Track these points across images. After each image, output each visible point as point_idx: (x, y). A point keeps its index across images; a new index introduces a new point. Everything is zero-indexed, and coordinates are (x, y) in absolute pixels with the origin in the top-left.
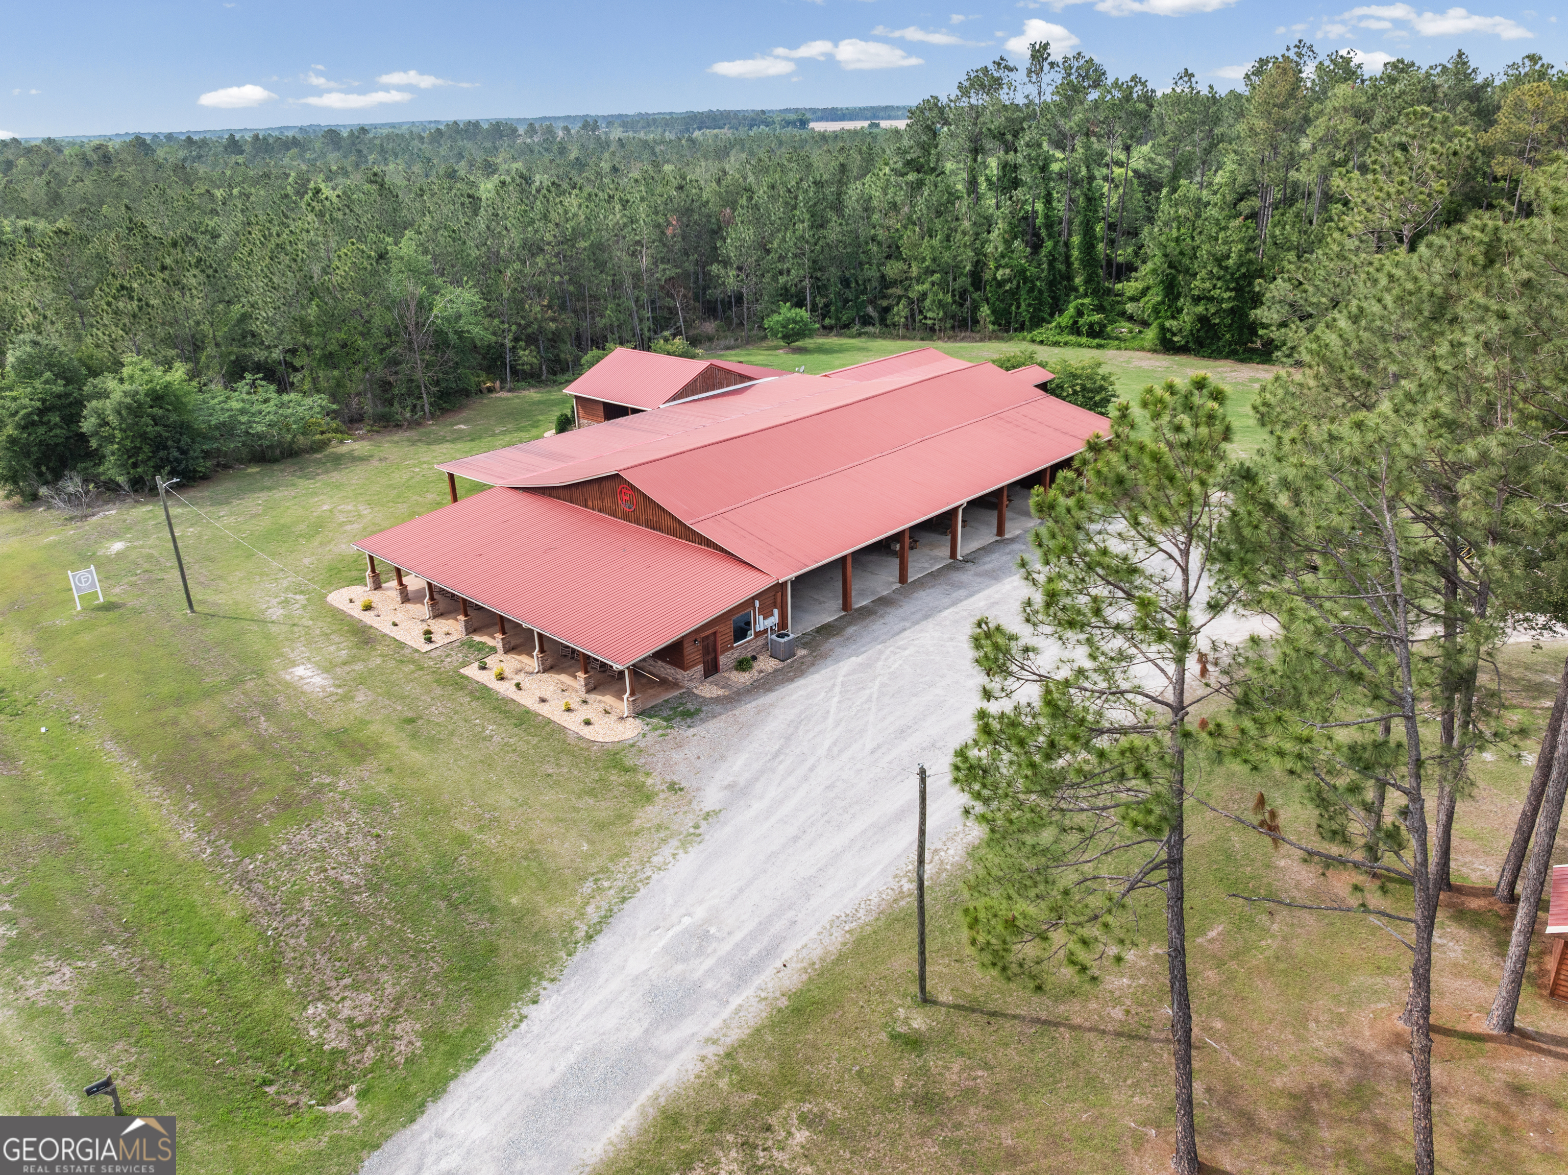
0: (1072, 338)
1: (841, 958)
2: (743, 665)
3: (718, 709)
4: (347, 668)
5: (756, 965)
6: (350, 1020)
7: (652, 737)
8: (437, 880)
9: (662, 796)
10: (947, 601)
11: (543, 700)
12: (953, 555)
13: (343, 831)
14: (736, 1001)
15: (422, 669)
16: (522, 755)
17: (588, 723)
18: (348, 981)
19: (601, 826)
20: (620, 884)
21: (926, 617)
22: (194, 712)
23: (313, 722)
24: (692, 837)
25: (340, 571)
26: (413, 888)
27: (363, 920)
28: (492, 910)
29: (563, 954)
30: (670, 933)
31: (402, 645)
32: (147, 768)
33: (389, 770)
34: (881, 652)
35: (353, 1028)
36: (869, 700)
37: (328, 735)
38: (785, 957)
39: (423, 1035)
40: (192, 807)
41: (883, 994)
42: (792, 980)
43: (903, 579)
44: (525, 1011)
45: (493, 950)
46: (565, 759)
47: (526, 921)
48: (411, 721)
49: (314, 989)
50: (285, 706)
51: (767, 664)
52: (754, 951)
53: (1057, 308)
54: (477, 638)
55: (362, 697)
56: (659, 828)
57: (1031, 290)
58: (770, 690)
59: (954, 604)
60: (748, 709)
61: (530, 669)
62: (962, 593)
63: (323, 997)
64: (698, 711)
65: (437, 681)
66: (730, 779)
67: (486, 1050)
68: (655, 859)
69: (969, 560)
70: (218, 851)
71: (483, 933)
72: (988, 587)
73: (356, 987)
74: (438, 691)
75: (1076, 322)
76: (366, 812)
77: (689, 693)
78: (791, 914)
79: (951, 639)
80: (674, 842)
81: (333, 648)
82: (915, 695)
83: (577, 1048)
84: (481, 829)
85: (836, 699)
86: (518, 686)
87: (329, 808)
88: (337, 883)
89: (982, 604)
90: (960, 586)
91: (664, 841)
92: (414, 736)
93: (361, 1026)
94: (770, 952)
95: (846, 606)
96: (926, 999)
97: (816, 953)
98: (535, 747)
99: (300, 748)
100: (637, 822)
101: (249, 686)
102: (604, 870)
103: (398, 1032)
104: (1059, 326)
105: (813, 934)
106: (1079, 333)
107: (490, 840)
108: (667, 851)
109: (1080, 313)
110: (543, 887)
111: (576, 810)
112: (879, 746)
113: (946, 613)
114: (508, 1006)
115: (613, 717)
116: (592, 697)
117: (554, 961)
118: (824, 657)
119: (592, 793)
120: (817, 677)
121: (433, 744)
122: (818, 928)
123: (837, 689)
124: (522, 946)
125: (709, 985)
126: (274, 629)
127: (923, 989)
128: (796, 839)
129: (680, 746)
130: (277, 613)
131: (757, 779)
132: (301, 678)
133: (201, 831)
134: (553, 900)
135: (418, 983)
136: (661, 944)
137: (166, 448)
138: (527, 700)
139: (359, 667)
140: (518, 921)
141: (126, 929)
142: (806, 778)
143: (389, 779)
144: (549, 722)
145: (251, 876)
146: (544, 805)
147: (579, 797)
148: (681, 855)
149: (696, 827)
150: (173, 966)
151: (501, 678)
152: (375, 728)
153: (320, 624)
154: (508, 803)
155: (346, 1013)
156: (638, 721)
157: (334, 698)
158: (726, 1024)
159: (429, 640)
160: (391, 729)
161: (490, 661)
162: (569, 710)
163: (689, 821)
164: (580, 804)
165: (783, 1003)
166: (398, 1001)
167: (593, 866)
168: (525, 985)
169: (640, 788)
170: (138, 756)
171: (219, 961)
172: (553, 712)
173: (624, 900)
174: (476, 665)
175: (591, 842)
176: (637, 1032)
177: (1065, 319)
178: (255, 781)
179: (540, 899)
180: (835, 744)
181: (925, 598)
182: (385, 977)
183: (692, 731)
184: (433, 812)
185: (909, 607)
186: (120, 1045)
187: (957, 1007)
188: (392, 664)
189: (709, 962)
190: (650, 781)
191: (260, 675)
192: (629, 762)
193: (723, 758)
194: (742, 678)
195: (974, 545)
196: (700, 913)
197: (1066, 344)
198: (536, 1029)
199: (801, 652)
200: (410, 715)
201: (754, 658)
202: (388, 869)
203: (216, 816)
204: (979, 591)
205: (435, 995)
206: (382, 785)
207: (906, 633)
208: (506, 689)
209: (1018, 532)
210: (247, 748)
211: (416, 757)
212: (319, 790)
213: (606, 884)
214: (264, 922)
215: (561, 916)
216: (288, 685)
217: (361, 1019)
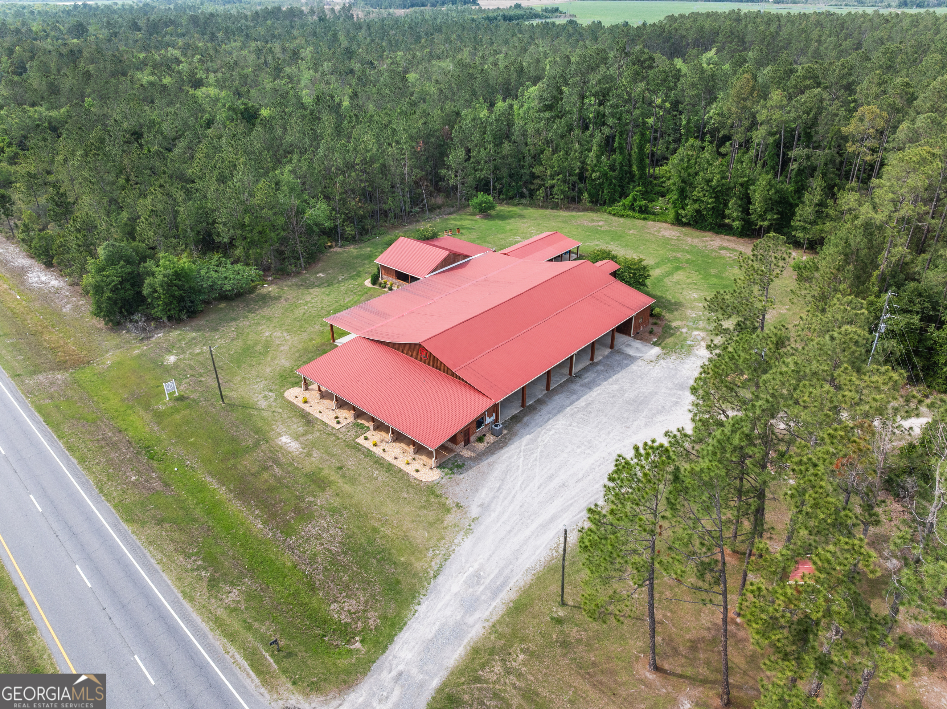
0: (630, 213)
1: (531, 586)
2: (480, 440)
3: (472, 463)
4: (305, 438)
5: (499, 589)
6: (349, 611)
7: (446, 478)
8: (369, 549)
9: (454, 510)
10: (568, 402)
11: (396, 458)
12: (570, 373)
13: (326, 525)
14: (494, 604)
15: (338, 439)
16: (392, 488)
17: (417, 471)
18: (344, 594)
19: (431, 524)
20: (443, 552)
21: (559, 412)
22: (243, 462)
23: (297, 468)
24: (469, 531)
25: (286, 378)
26: (361, 553)
27: (345, 568)
28: (395, 563)
29: (426, 584)
30: (466, 575)
31: (326, 425)
32: (231, 491)
33: (337, 495)
34: (540, 432)
35: (351, 614)
36: (536, 460)
37: (306, 475)
38: (510, 585)
39: (380, 617)
40: (257, 512)
41: (547, 601)
42: (514, 595)
43: (548, 388)
44: (416, 608)
45: (398, 582)
46: (411, 490)
47: (409, 568)
48: (340, 468)
49: (332, 598)
50: (282, 460)
51: (490, 439)
52: (498, 583)
53: (623, 194)
54: (360, 421)
55: (316, 455)
56: (455, 525)
57: (610, 184)
58: (493, 453)
59: (571, 404)
60: (485, 464)
61: (386, 440)
62: (574, 397)
63: (335, 601)
64: (464, 465)
65: (347, 446)
66: (480, 502)
67: (405, 624)
68: (455, 541)
69: (579, 376)
70: (274, 535)
71: (393, 574)
72: (586, 393)
73: (348, 597)
74: (349, 452)
75: (633, 205)
76: (333, 516)
77: (458, 455)
78: (511, 566)
79: (570, 425)
80: (462, 533)
81: (295, 426)
82: (555, 457)
83: (438, 623)
84: (382, 525)
85: (522, 459)
86: (384, 450)
87: (316, 514)
88: (330, 551)
89: (584, 404)
90: (573, 393)
91: (458, 532)
92: (344, 476)
93: (354, 613)
94: (504, 583)
95: (523, 405)
96: (563, 604)
97: (522, 584)
98: (397, 483)
99: (296, 483)
100: (446, 523)
101: (264, 447)
102: (436, 546)
103: (369, 616)
104: (624, 205)
105: (520, 575)
106: (634, 210)
107: (387, 530)
108: (460, 537)
109: (635, 200)
110: (413, 553)
111: (419, 516)
112: (541, 485)
113: (568, 409)
114: (409, 606)
115: (427, 468)
116: (417, 456)
117: (423, 587)
118: (515, 435)
119: (424, 507)
120: (513, 446)
121: (352, 481)
122: (522, 573)
123: (522, 454)
124: (409, 580)
125: (483, 597)
126: (265, 414)
127: (562, 600)
128: (510, 532)
129: (458, 484)
130: (263, 404)
131: (492, 502)
132: (286, 444)
133: (265, 523)
134: (418, 559)
135: (373, 596)
136: (463, 579)
137: (184, 301)
138: (389, 457)
139: (310, 437)
140: (405, 569)
141: (249, 571)
142: (512, 502)
143: (338, 499)
144: (401, 470)
145: (292, 546)
146: (406, 513)
147: (420, 510)
148: (466, 539)
149: (470, 525)
150: (273, 588)
151: (375, 445)
152: (326, 472)
153: (286, 411)
154: (391, 512)
155: (347, 608)
156: (438, 470)
157: (304, 455)
158: (491, 614)
159: (338, 423)
160: (333, 473)
161: (368, 434)
162: (408, 464)
163: (467, 522)
164: (421, 514)
165: (511, 605)
166: (366, 602)
167: (431, 544)
168: (414, 597)
169: (444, 505)
170: (224, 485)
171: (290, 585)
172: (400, 464)
173: (446, 560)
174: (362, 437)
175: (428, 532)
176: (459, 617)
177: (627, 201)
178: (281, 500)
179: (412, 559)
180: (522, 483)
181: (559, 399)
182: (359, 593)
183: (462, 476)
184: (360, 516)
185: (551, 405)
186: (268, 623)
187: (575, 607)
188: (324, 436)
189: (482, 588)
190: (448, 502)
191: (267, 442)
192: (438, 492)
193: (477, 490)
194: (481, 446)
195: (580, 366)
196: (476, 566)
197: (627, 216)
198: (421, 615)
199: (505, 432)
200: (339, 465)
201: (484, 435)
202: (348, 544)
203: (269, 517)
204: (582, 396)
205: (380, 601)
206: (336, 502)
207: (550, 422)
208: (377, 451)
209: (600, 358)
210: (272, 481)
211: (347, 488)
212: (310, 504)
213: (438, 552)
214: (303, 567)
215: (422, 566)
216: (281, 447)
217: (353, 611)
